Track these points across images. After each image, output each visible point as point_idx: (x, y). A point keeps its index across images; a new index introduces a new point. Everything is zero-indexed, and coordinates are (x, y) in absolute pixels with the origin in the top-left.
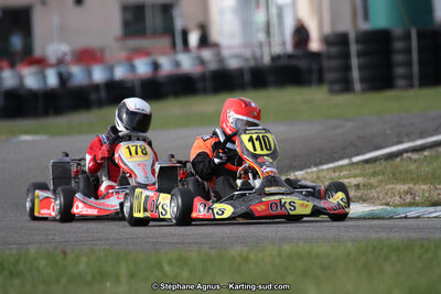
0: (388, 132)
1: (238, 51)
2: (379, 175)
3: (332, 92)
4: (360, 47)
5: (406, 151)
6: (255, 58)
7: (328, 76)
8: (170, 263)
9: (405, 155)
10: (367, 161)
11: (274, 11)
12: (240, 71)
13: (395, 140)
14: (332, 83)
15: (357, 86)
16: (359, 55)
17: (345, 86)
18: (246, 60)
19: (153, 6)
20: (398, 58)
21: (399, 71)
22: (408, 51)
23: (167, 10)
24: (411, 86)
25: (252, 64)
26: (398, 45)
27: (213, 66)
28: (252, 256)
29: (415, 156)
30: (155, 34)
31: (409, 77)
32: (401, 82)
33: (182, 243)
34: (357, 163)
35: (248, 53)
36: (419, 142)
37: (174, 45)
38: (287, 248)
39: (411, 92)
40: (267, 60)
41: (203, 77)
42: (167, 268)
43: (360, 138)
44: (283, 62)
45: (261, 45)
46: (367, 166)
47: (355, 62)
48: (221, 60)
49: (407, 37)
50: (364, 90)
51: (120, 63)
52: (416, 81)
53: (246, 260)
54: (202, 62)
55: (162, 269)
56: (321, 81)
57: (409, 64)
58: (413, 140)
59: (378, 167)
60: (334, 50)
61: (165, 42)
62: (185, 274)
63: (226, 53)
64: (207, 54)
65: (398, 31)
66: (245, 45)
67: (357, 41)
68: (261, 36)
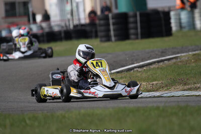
0: (128, 59)
1: (58, 23)
2: (123, 78)
3: (101, 41)
4: (114, 21)
5: (135, 67)
6: (66, 26)
7: (100, 34)
8: (29, 119)
9: (135, 69)
10: (118, 72)
11: (74, 5)
12: (60, 32)
13: (131, 62)
14: (101, 37)
15: (113, 38)
16: (114, 24)
17: (108, 38)
18: (62, 27)
19: (19, 3)
20: (131, 25)
21: (132, 31)
22: (136, 22)
23: (25, 4)
24: (137, 38)
25: (65, 29)
26: (131, 20)
27: (47, 30)
28: (67, 115)
29: (140, 70)
30: (20, 16)
31: (136, 34)
32: (132, 37)
33: (35, 110)
34: (113, 73)
35: (63, 24)
36: (141, 63)
37: (29, 20)
38: (83, 111)
39: (137, 41)
40: (72, 27)
41: (43, 35)
42: (28, 121)
43: (114, 62)
44: (79, 28)
45: (69, 20)
46: (118, 74)
47: (112, 27)
48: (50, 27)
49: (135, 16)
50: (116, 40)
51: (4, 29)
52: (139, 36)
53: (64, 117)
54: (42, 28)
55: (25, 122)
56: (96, 36)
57: (136, 28)
58: (139, 63)
59: (123, 75)
60: (102, 22)
61: (25, 19)
62: (36, 124)
63: (53, 24)
64: (44, 25)
65: (131, 13)
66: (62, 20)
67: (113, 18)
68: (69, 16)
